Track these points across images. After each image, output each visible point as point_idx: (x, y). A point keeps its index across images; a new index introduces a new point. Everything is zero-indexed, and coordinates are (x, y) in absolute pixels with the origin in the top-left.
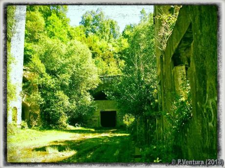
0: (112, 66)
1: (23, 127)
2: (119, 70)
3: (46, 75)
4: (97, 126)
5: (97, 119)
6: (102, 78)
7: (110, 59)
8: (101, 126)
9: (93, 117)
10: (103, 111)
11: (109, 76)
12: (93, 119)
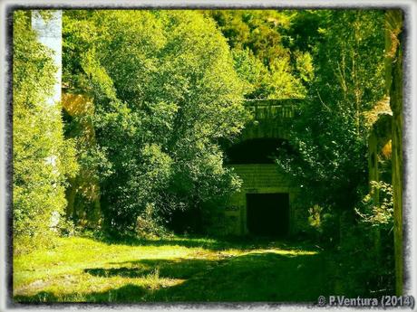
0: (277, 69)
1: (64, 232)
2: (297, 81)
3: (117, 103)
4: (238, 232)
5: (237, 214)
6: (252, 104)
7: (272, 49)
8: (246, 231)
9: (227, 209)
10: (254, 192)
11: (272, 101)
12: (228, 214)
